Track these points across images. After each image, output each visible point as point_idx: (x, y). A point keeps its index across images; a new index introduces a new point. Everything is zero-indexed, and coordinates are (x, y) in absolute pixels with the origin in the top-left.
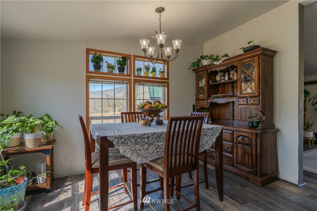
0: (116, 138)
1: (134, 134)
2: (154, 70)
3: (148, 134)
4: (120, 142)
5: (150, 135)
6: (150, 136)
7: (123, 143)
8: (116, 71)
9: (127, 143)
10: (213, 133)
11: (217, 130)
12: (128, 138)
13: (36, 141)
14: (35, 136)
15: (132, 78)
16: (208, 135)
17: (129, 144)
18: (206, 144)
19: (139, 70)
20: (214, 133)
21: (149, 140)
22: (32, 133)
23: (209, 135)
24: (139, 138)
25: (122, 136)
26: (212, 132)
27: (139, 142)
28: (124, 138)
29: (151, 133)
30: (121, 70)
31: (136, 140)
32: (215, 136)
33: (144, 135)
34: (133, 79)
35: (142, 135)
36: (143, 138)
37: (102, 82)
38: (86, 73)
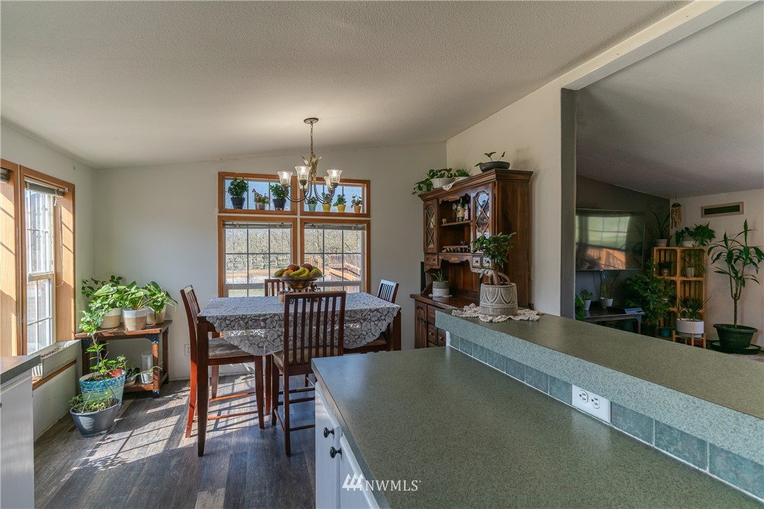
0: (217, 319)
1: (243, 315)
2: (341, 200)
3: (265, 315)
4: (223, 325)
5: (268, 317)
6: (268, 319)
7: (227, 326)
8: (271, 207)
9: (234, 326)
10: (381, 316)
11: (388, 312)
12: (235, 319)
13: (140, 320)
14: (136, 314)
15: (299, 217)
16: (370, 319)
17: (236, 327)
18: (367, 333)
19: (313, 202)
20: (383, 318)
21: (266, 324)
22: (133, 309)
23: (373, 319)
24: (251, 321)
25: (226, 317)
26: (379, 316)
27: (251, 326)
28: (229, 320)
29: (270, 314)
30: (280, 203)
31: (247, 323)
32: (384, 322)
33: (260, 315)
34: (301, 218)
35: (255, 316)
36: (256, 320)
37: (247, 226)
38: (219, 213)
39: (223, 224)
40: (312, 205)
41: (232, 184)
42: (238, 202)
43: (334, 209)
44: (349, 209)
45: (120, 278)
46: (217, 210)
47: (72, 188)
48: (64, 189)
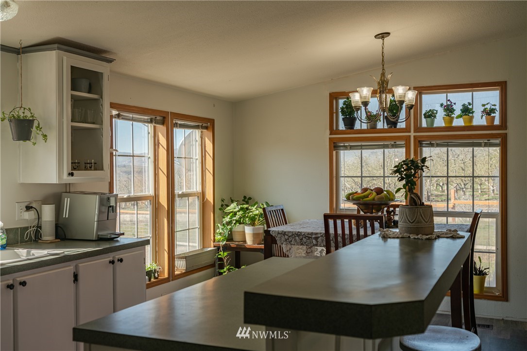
0: (279, 233)
1: (299, 232)
2: (467, 111)
3: (316, 234)
4: (283, 239)
5: (319, 235)
6: (319, 237)
7: (286, 241)
9: (291, 241)
12: (292, 235)
13: (254, 236)
14: (253, 230)
15: (412, 134)
17: (292, 243)
19: (431, 115)
21: (317, 242)
22: (253, 226)
24: (305, 238)
25: (285, 232)
27: (305, 243)
28: (287, 235)
29: (321, 233)
31: (301, 239)
33: (312, 234)
34: (414, 136)
35: (308, 234)
36: (309, 238)
37: (361, 147)
38: (330, 135)
39: (335, 146)
40: (429, 119)
41: (344, 104)
42: (350, 122)
43: (459, 122)
44: (479, 120)
45: (250, 198)
46: (328, 132)
47: (212, 121)
48: (206, 124)
